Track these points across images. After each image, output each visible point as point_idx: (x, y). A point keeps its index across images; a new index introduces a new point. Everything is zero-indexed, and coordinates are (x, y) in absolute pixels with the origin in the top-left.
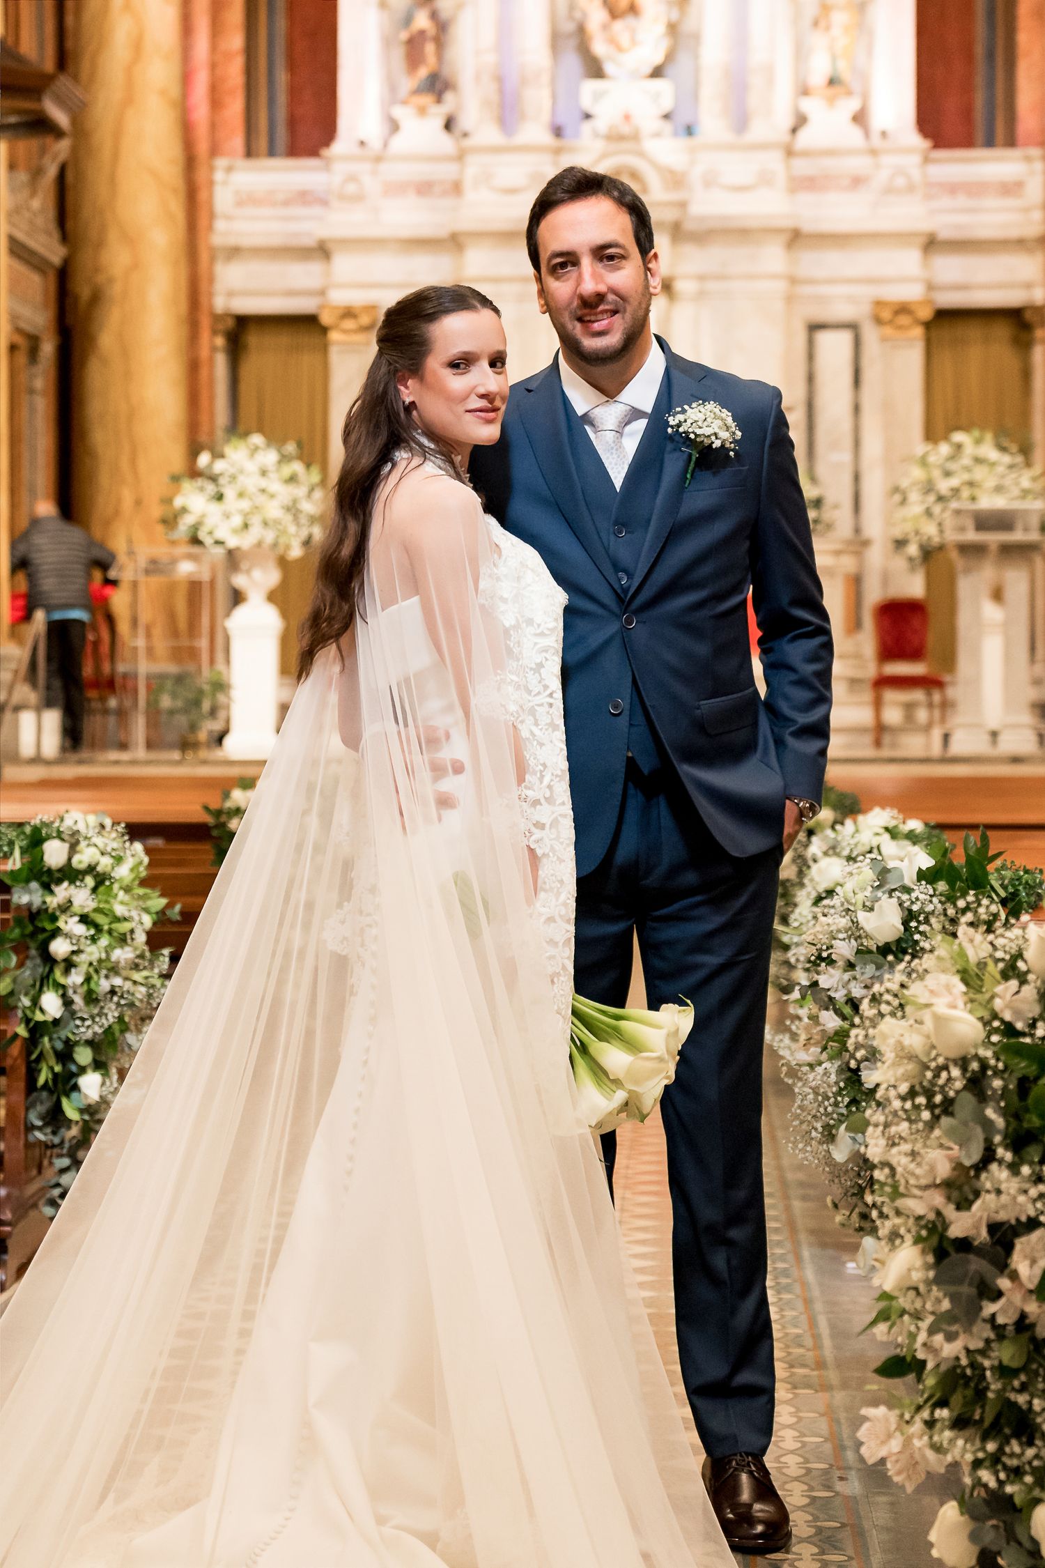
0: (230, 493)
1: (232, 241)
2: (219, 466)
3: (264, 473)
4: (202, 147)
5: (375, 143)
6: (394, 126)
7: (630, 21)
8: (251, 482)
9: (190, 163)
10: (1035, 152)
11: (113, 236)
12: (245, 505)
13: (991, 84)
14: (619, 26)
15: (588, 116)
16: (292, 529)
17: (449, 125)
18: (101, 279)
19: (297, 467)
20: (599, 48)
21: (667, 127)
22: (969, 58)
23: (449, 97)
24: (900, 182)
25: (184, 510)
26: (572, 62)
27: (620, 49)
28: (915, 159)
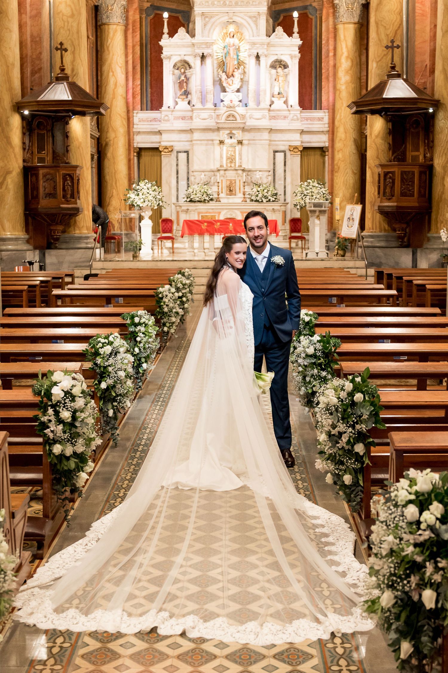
0: (140, 194)
1: (138, 130)
2: (138, 187)
3: (148, 189)
4: (131, 108)
5: (172, 107)
6: (177, 103)
7: (232, 78)
8: (145, 191)
9: (128, 111)
10: (326, 111)
11: (110, 130)
12: (144, 196)
13: (316, 93)
14: (229, 80)
15: (222, 101)
16: (155, 202)
17: (189, 103)
18: (108, 140)
19: (156, 187)
20: (225, 84)
21: (241, 104)
22: (311, 87)
23: (189, 96)
24: (295, 117)
25: (130, 198)
26: (218, 87)
27: (230, 85)
28: (299, 112)
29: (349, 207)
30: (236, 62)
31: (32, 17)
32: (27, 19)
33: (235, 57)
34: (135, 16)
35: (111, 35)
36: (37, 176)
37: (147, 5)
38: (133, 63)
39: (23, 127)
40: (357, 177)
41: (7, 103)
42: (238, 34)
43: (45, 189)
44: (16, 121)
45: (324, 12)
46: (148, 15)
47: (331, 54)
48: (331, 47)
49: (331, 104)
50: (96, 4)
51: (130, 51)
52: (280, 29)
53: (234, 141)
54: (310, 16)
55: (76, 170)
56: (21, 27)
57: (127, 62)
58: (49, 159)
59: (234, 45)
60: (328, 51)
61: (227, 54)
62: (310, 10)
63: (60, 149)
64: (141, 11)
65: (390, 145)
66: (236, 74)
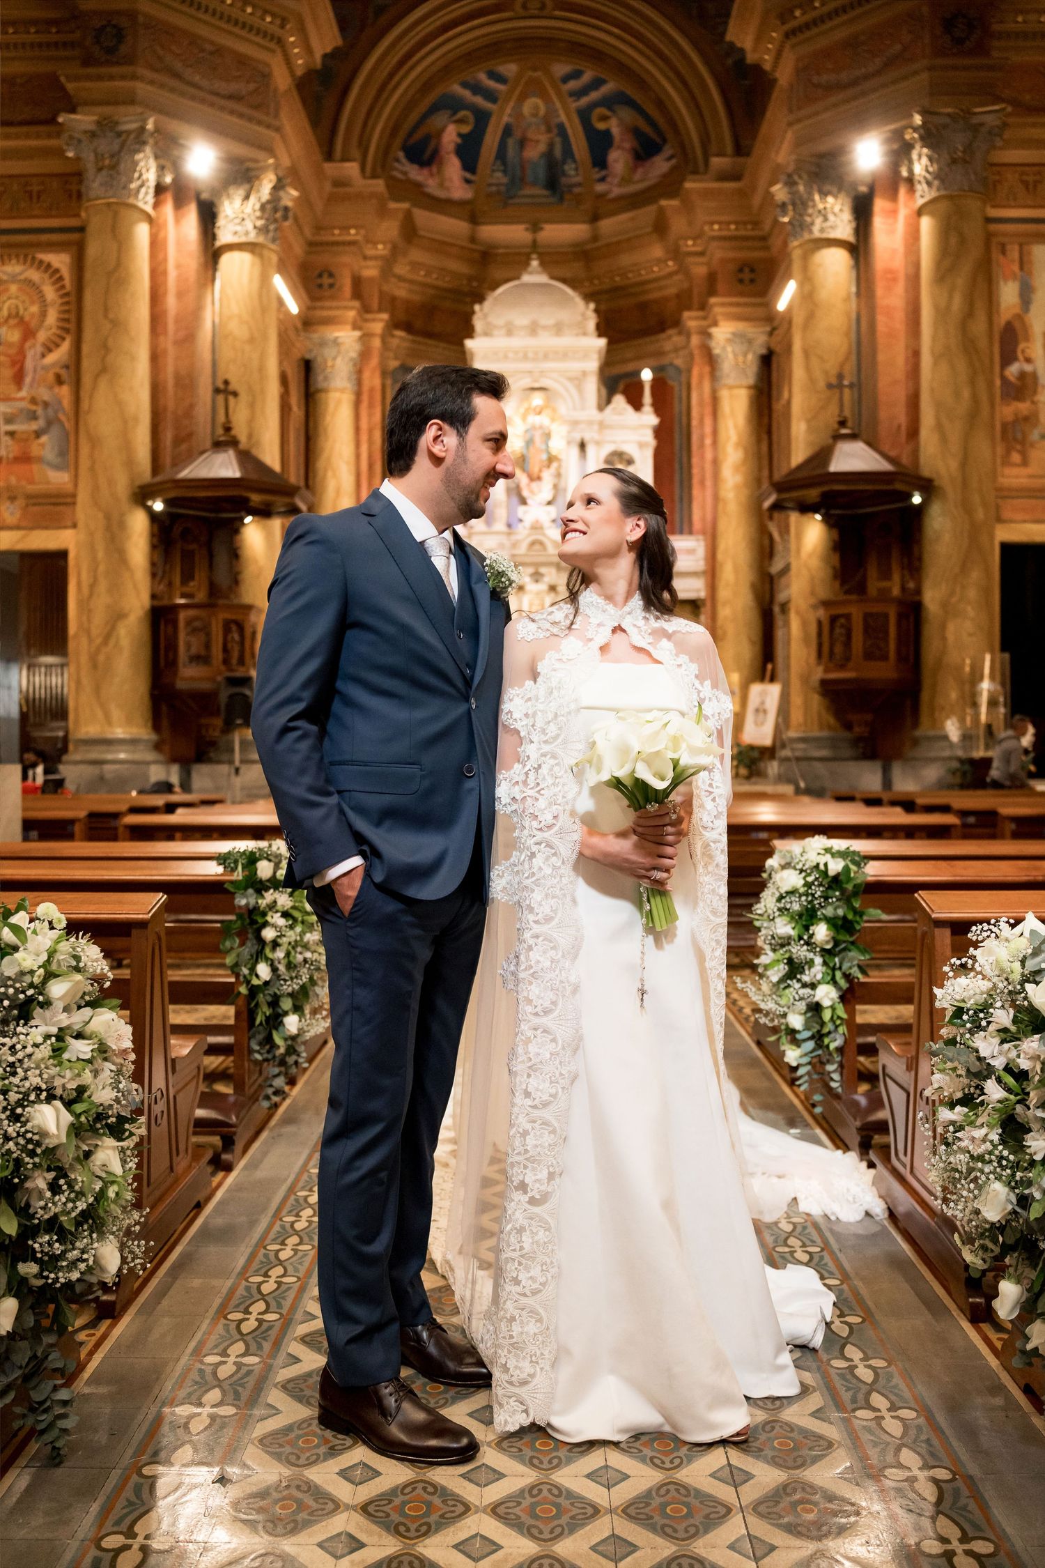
10: (701, 537)
13: (681, 510)
14: (534, 485)
15: (521, 521)
20: (525, 493)
21: (553, 525)
26: (515, 500)
29: (756, 689)
30: (544, 457)
31: (179, 343)
32: (168, 343)
33: (543, 447)
34: (373, 380)
35: (331, 406)
36: (175, 623)
37: (394, 364)
38: (370, 457)
39: (153, 535)
40: (758, 648)
41: (122, 487)
42: (548, 406)
43: (188, 646)
44: (139, 524)
45: (695, 372)
46: (395, 381)
47: (708, 441)
48: (708, 429)
49: (709, 525)
50: (308, 357)
51: (364, 437)
52: (619, 400)
53: (542, 587)
54: (671, 382)
55: (247, 615)
56: (155, 358)
57: (358, 456)
58: (201, 596)
59: (541, 427)
60: (702, 438)
61: (529, 442)
62: (671, 372)
63: (222, 578)
64: (384, 374)
65: (834, 568)
66: (547, 476)
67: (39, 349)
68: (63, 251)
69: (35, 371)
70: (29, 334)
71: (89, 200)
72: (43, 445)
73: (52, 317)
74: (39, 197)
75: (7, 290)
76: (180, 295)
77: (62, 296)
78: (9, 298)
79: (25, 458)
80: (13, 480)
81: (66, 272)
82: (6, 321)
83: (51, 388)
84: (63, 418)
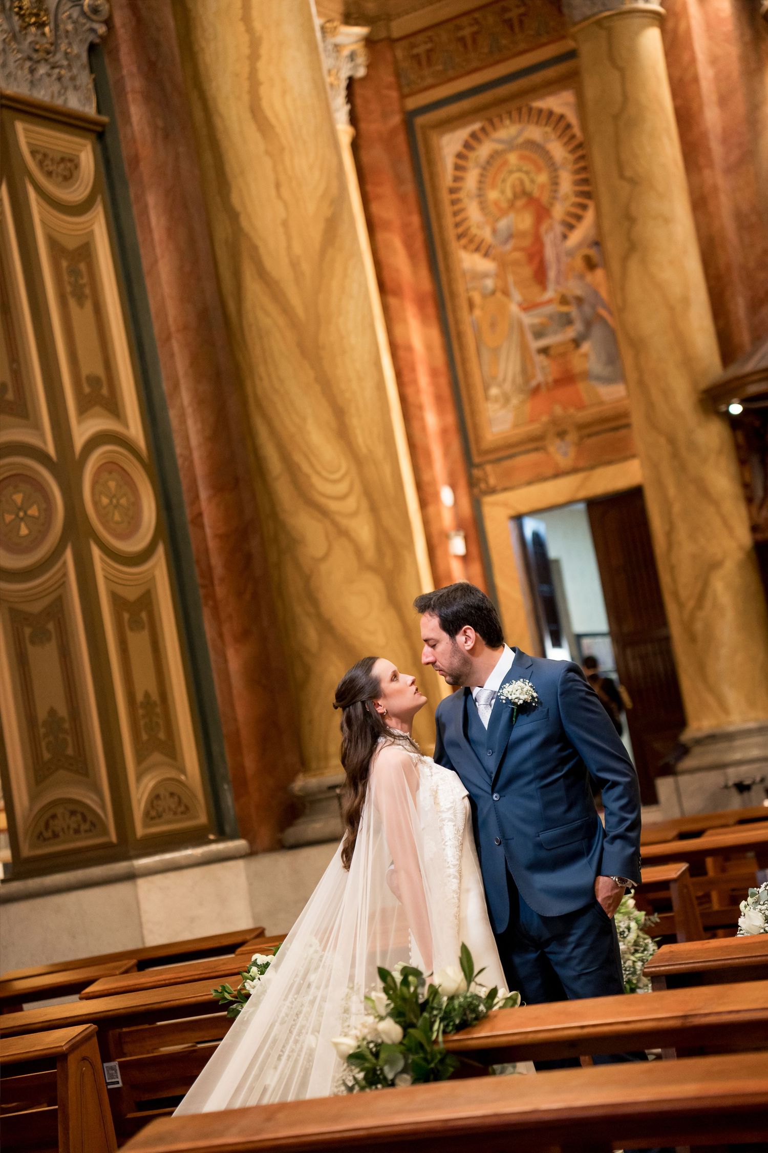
32: (716, 177)
67: (559, 229)
68: (565, 88)
69: (558, 260)
70: (542, 212)
71: (575, 24)
72: (586, 356)
73: (566, 183)
74: (521, 22)
75: (506, 163)
76: (723, 101)
77: (572, 151)
78: (511, 172)
79: (567, 379)
80: (558, 410)
81: (572, 118)
82: (512, 205)
83: (581, 277)
84: (603, 312)
